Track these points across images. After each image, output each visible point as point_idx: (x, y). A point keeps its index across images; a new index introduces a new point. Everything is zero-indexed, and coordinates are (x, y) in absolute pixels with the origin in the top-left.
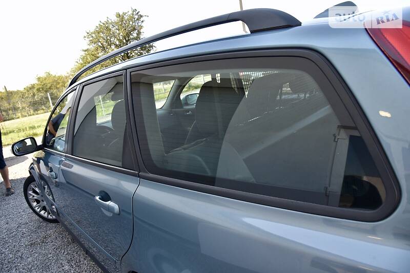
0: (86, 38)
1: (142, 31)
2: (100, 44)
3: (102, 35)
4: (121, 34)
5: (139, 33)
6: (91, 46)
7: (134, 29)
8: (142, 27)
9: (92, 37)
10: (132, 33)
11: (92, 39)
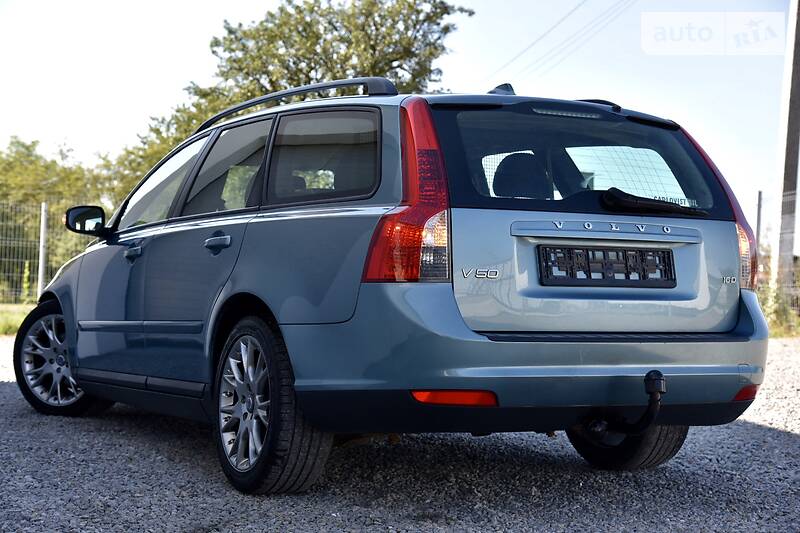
0: (219, 50)
1: (435, 64)
2: (265, 81)
3: (282, 51)
4: (355, 60)
5: (422, 72)
6: (231, 82)
7: (407, 53)
8: (436, 49)
9: (244, 48)
10: (395, 64)
11: (240, 54)
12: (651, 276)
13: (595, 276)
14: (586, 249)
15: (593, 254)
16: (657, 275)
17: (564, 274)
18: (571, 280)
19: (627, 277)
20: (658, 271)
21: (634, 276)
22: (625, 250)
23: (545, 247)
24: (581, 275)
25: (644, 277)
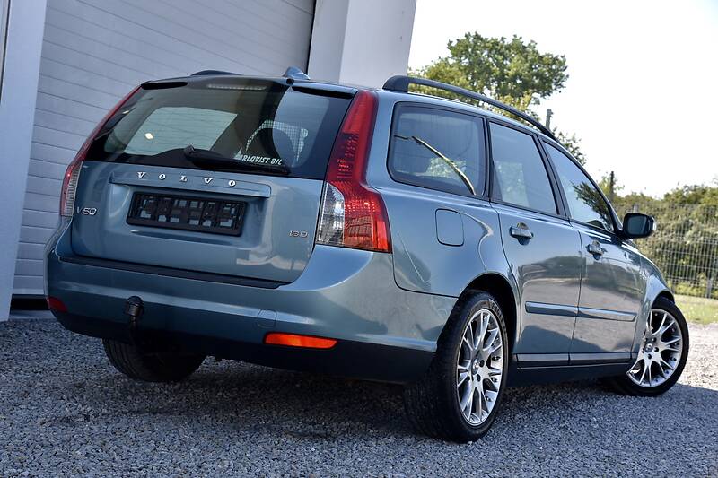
12: (222, 224)
13: (173, 220)
14: (174, 197)
15: (179, 202)
16: (229, 223)
17: (149, 216)
18: (153, 222)
19: (201, 224)
20: (230, 221)
21: (208, 223)
22: (206, 200)
23: (141, 194)
24: (162, 218)
25: (216, 223)
